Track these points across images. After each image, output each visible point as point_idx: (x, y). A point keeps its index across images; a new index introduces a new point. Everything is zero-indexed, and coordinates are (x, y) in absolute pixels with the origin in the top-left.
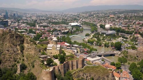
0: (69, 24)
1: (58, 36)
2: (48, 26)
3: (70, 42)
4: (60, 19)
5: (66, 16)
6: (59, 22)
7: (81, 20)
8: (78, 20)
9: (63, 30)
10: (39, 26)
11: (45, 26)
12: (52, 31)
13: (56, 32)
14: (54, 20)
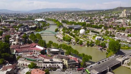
0: (35, 20)
1: (25, 32)
2: (15, 22)
3: (43, 44)
4: (26, 16)
5: (31, 15)
6: (25, 18)
7: (44, 16)
8: (41, 17)
9: (30, 25)
10: (5, 22)
11: (11, 22)
12: (18, 27)
13: (22, 28)
14: (21, 17)
